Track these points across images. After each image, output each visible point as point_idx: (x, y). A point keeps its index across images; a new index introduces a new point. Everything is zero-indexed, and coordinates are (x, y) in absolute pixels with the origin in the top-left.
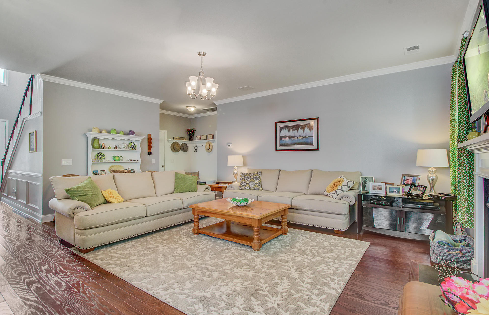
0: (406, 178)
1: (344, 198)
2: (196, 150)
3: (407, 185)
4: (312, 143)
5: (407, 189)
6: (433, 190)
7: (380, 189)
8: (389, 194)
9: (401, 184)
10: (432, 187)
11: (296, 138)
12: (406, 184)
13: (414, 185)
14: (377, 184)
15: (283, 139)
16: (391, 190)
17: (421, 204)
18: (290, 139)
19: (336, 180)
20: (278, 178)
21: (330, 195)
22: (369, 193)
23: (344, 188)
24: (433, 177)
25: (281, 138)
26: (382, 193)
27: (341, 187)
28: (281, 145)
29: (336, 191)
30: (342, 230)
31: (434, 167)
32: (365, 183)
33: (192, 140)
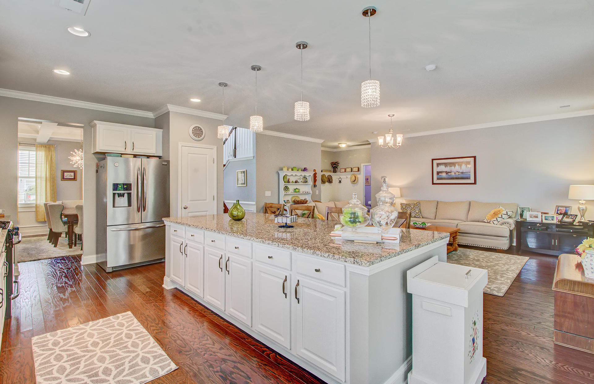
0: (559, 208)
1: (504, 224)
2: (340, 181)
3: (561, 214)
4: (468, 178)
5: (560, 217)
6: (583, 218)
7: (537, 217)
8: (544, 221)
9: (555, 213)
10: (582, 216)
11: (453, 174)
12: (559, 213)
13: (567, 214)
14: (535, 213)
15: (440, 174)
16: (546, 218)
17: (572, 229)
18: (447, 174)
19: (495, 210)
20: (437, 208)
21: (491, 222)
22: (526, 220)
23: (504, 216)
24: (583, 207)
25: (438, 173)
26: (538, 220)
27: (502, 215)
28: (438, 179)
29: (497, 219)
30: (504, 249)
31: (584, 200)
32: (523, 213)
33: (336, 172)
